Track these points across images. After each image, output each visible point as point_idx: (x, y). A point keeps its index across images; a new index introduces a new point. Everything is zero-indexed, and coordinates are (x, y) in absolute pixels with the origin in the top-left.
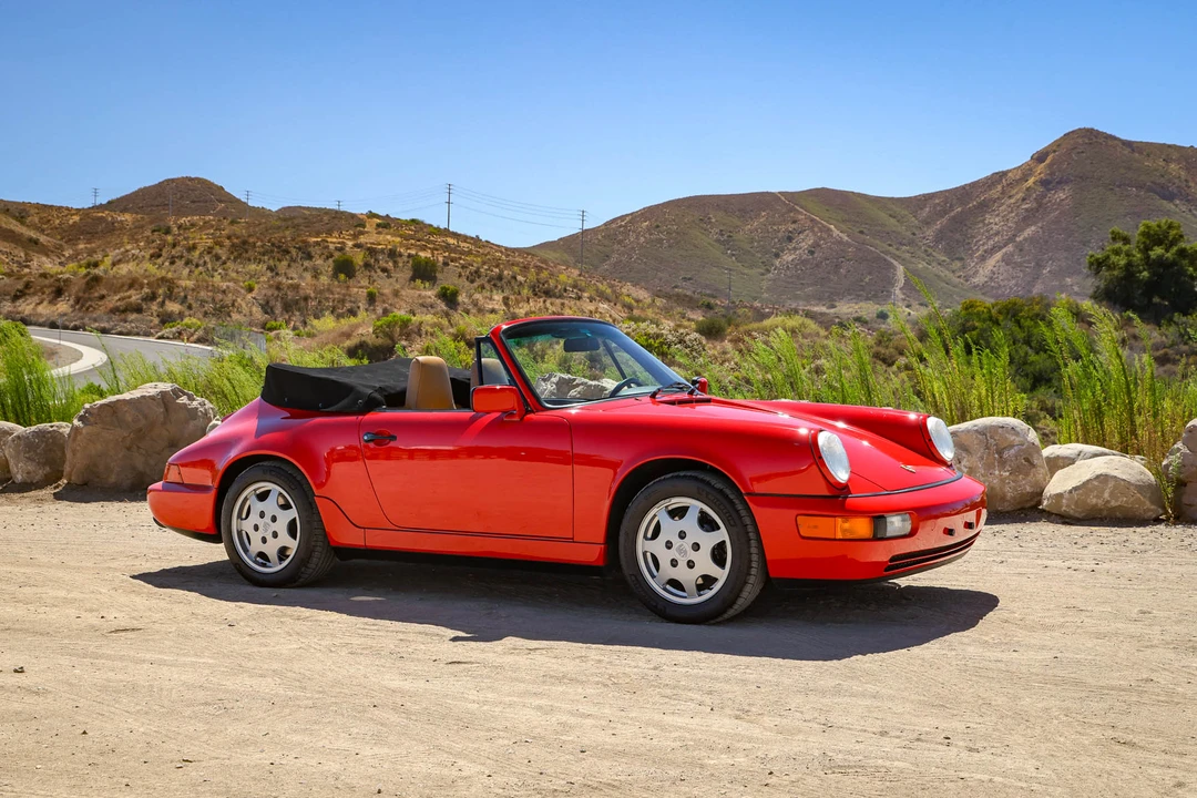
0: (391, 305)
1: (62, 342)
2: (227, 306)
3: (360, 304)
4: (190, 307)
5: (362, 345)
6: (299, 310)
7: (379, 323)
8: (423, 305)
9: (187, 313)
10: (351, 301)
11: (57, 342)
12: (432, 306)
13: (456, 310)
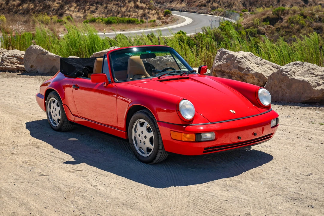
0: (285, 3)
1: (181, 16)
2: (232, 4)
3: (275, 3)
4: (220, 5)
5: (268, 18)
6: (254, 5)
7: (274, 10)
8: (296, 3)
9: (219, 6)
10: (272, 2)
11: (179, 16)
12: (299, 3)
13: (307, 4)
